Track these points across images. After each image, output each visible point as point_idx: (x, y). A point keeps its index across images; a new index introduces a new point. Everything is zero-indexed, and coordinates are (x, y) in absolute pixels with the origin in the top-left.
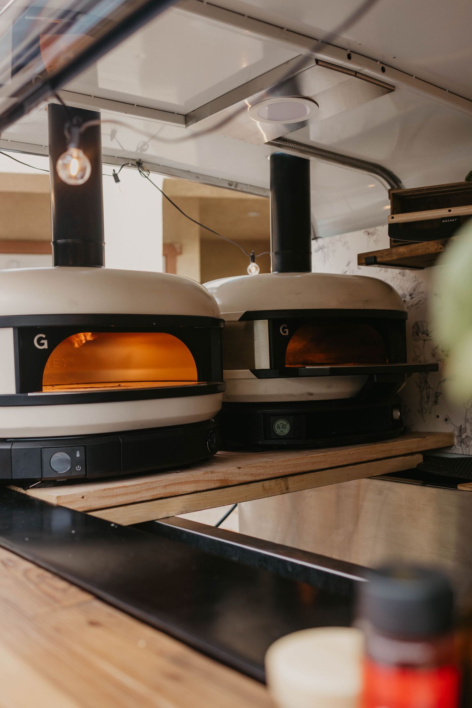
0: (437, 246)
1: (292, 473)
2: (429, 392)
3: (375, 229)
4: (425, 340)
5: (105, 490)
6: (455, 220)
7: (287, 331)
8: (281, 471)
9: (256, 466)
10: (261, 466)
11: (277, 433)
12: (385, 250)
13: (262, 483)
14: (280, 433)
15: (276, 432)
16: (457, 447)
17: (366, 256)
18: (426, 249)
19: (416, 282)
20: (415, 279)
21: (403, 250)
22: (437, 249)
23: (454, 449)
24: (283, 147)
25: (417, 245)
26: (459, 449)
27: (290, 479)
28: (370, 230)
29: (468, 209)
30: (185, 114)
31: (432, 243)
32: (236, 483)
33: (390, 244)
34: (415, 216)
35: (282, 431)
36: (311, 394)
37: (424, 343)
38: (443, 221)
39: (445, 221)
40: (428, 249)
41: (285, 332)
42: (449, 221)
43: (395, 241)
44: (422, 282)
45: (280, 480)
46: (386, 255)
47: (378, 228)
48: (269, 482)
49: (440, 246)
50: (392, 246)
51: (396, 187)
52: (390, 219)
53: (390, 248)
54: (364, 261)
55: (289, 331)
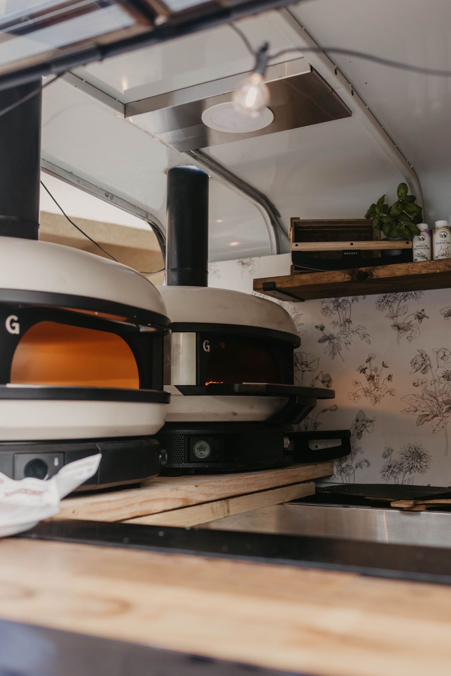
0: (343, 275)
1: (234, 494)
2: (307, 423)
3: (251, 259)
4: (303, 371)
5: (92, 504)
6: (356, 253)
7: (209, 348)
8: (226, 492)
9: (209, 486)
10: (212, 486)
11: (196, 456)
12: (285, 276)
13: (210, 504)
14: (199, 456)
15: (196, 454)
16: (337, 476)
17: (264, 282)
18: (332, 278)
19: (296, 314)
20: (294, 311)
21: (306, 278)
22: (344, 278)
23: (333, 479)
24: (198, 160)
25: (322, 273)
26: (338, 479)
27: (231, 501)
28: (245, 261)
29: (369, 244)
30: (125, 103)
31: (337, 272)
32: (194, 503)
33: (291, 271)
34: (318, 246)
35: (202, 454)
36: (235, 414)
37: (303, 373)
38: (345, 253)
39: (346, 253)
40: (334, 278)
41: (207, 348)
42: (351, 253)
43: (296, 268)
44: (302, 314)
45: (223, 501)
46: (287, 282)
47: (253, 259)
48: (216, 504)
49: (348, 276)
50: (292, 273)
51: (276, 220)
52: (294, 247)
53: (291, 275)
54: (261, 286)
55: (210, 347)
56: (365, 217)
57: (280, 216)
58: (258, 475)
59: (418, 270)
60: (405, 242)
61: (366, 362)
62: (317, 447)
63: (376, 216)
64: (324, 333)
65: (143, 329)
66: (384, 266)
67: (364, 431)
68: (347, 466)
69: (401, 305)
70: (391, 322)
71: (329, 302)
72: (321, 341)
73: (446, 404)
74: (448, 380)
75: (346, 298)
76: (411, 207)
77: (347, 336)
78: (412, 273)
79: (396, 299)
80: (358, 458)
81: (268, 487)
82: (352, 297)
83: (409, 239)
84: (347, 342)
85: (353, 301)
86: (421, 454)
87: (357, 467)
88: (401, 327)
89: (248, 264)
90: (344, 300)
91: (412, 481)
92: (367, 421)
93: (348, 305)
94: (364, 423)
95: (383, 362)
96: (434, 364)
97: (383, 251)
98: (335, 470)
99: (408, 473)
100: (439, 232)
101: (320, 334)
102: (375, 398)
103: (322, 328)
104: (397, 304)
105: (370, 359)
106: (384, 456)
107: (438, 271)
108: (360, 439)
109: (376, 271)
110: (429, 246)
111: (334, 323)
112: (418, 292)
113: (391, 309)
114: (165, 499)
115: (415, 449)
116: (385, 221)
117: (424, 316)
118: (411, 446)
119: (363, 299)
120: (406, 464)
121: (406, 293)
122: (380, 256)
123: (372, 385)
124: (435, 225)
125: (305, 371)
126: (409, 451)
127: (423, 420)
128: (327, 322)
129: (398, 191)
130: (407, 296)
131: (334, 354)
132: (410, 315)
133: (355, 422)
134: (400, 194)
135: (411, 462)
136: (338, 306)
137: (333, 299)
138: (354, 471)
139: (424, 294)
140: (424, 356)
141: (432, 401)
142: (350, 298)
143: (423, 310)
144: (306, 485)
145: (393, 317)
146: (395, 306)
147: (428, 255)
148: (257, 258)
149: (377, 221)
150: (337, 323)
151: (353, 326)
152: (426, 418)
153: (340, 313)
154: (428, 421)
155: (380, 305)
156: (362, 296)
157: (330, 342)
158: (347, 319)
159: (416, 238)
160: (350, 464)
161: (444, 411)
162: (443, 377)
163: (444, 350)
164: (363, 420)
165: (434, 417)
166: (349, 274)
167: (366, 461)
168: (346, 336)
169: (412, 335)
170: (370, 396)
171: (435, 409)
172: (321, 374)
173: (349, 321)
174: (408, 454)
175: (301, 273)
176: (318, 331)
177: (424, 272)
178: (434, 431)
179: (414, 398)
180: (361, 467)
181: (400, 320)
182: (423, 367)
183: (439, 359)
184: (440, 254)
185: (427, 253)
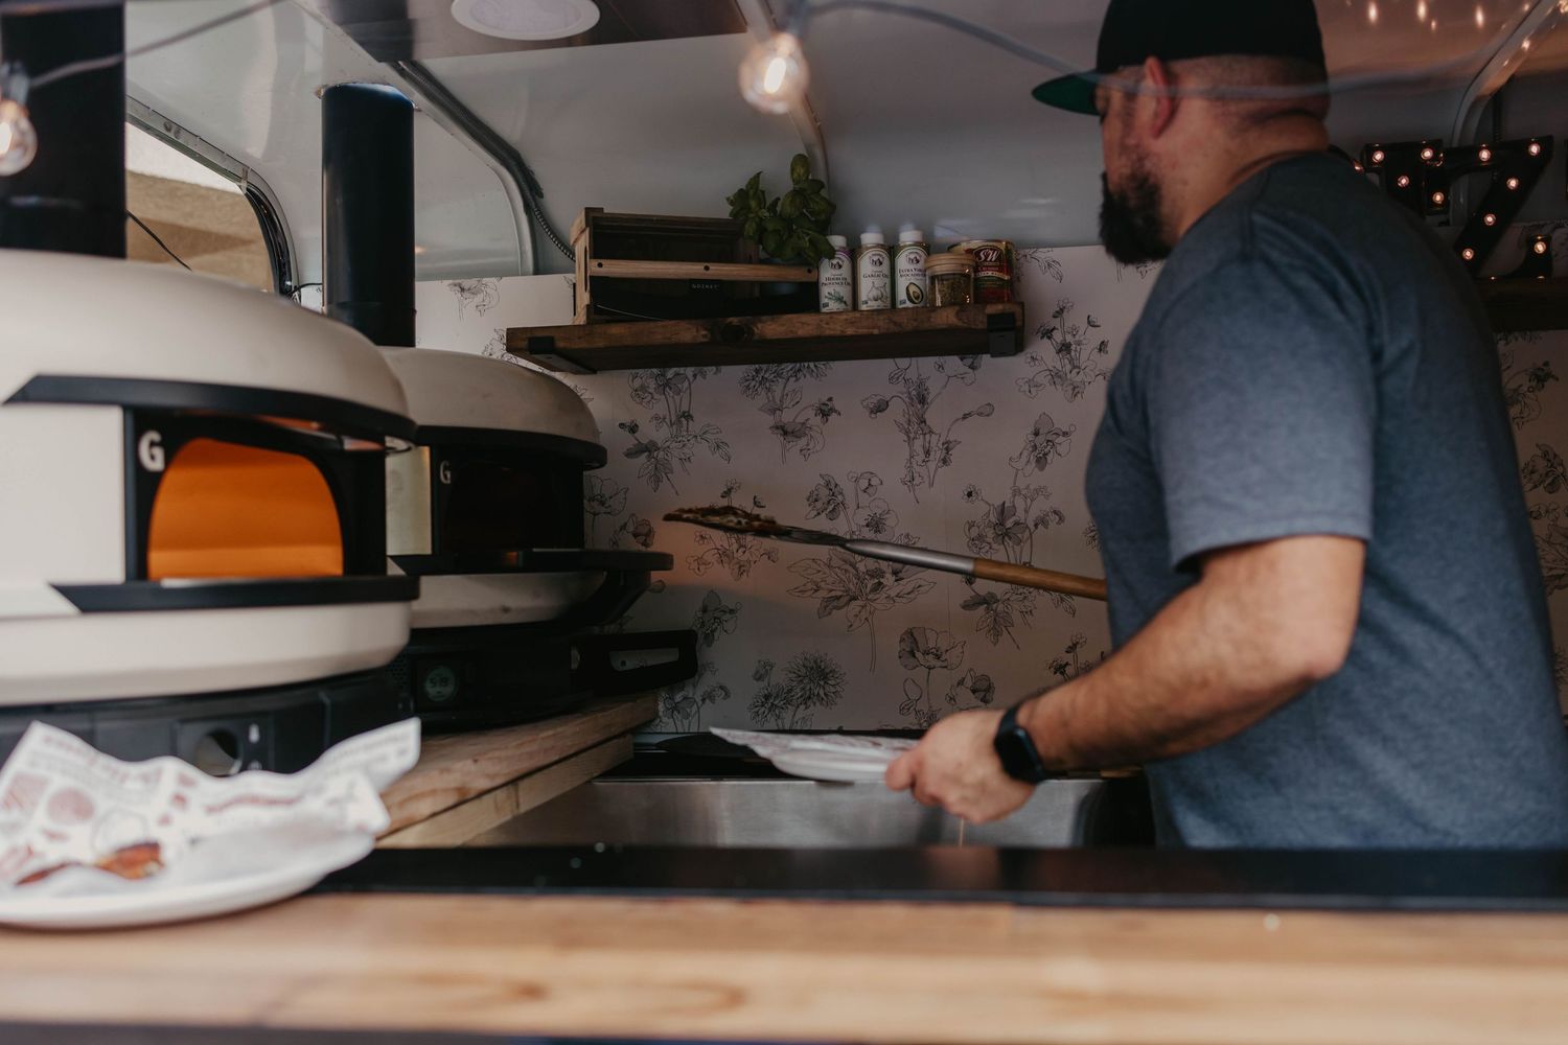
0: (695, 330)
1: (527, 771)
3: (479, 281)
4: (595, 514)
6: (715, 286)
7: (448, 476)
8: (516, 768)
11: (430, 697)
12: (574, 326)
13: (494, 794)
14: (435, 697)
15: (429, 694)
16: (665, 719)
17: (529, 335)
18: (672, 335)
22: (694, 337)
25: (652, 324)
26: (667, 724)
27: (523, 784)
28: (467, 283)
29: (738, 270)
31: (684, 324)
32: (473, 794)
35: (440, 692)
36: (506, 610)
38: (694, 286)
39: (697, 286)
40: (676, 334)
41: (446, 478)
42: (706, 287)
43: (598, 312)
44: (591, 400)
45: (511, 787)
46: (580, 338)
48: (502, 792)
49: (704, 333)
50: (590, 321)
51: (533, 204)
52: (594, 268)
53: (588, 323)
54: (524, 344)
55: (452, 475)
56: (730, 215)
57: (541, 196)
58: (560, 730)
59: (839, 328)
60: (805, 269)
61: (722, 497)
62: (624, 663)
63: (751, 215)
64: (637, 439)
65: (350, 445)
66: (775, 316)
67: (718, 631)
68: (685, 698)
69: (789, 387)
70: (770, 420)
71: (647, 377)
72: (630, 454)
73: (872, 577)
74: (876, 532)
75: (682, 370)
76: (817, 203)
77: (684, 446)
78: (828, 332)
79: (779, 375)
80: (707, 682)
81: (572, 751)
82: (693, 369)
83: (813, 265)
84: (683, 456)
85: (695, 376)
86: (827, 671)
87: (703, 700)
88: (790, 430)
89: (474, 292)
90: (677, 374)
91: (809, 723)
92: (725, 612)
93: (686, 384)
94: (717, 614)
95: (755, 497)
96: (850, 502)
97: (762, 285)
98: (661, 707)
99: (803, 707)
100: (870, 254)
101: (629, 441)
102: (738, 566)
103: (633, 429)
104: (781, 386)
105: (730, 490)
106: (758, 676)
107: (876, 332)
108: (709, 646)
109: (759, 326)
110: (849, 280)
111: (656, 418)
112: (820, 365)
113: (769, 394)
114: (433, 792)
115: (815, 662)
116: (770, 226)
117: (832, 410)
118: (808, 657)
119: (715, 373)
120: (798, 690)
121: (798, 365)
122: (757, 293)
123: (734, 540)
124: (859, 240)
125: (598, 514)
126: (804, 666)
127: (830, 607)
128: (642, 415)
129: (793, 170)
130: (799, 370)
131: (658, 480)
132: (806, 408)
133: (699, 614)
134: (795, 175)
135: (808, 688)
136: (665, 386)
137: (655, 371)
138: (699, 709)
139: (831, 368)
140: (831, 486)
141: (846, 571)
142: (689, 371)
143: (830, 399)
144: (621, 740)
145: (773, 411)
146: (778, 389)
147: (847, 297)
148: (494, 280)
149: (754, 225)
150: (664, 418)
151: (695, 427)
152: (835, 603)
153: (670, 400)
154: (839, 608)
155: (748, 387)
156: (714, 368)
157: (649, 456)
158: (684, 412)
159: (826, 263)
160: (691, 695)
161: (868, 590)
162: (867, 525)
163: (869, 476)
164: (717, 609)
165: (850, 601)
166: (706, 329)
167: (722, 688)
168: (681, 444)
169: (810, 447)
170: (729, 564)
171: (851, 586)
172: (631, 521)
173: (688, 416)
174: (803, 670)
175: (608, 322)
176: (626, 433)
177: (850, 331)
178: (851, 626)
179: (816, 566)
180: (713, 700)
181: (787, 417)
182: (831, 508)
183: (860, 493)
184: (871, 296)
185: (845, 292)
